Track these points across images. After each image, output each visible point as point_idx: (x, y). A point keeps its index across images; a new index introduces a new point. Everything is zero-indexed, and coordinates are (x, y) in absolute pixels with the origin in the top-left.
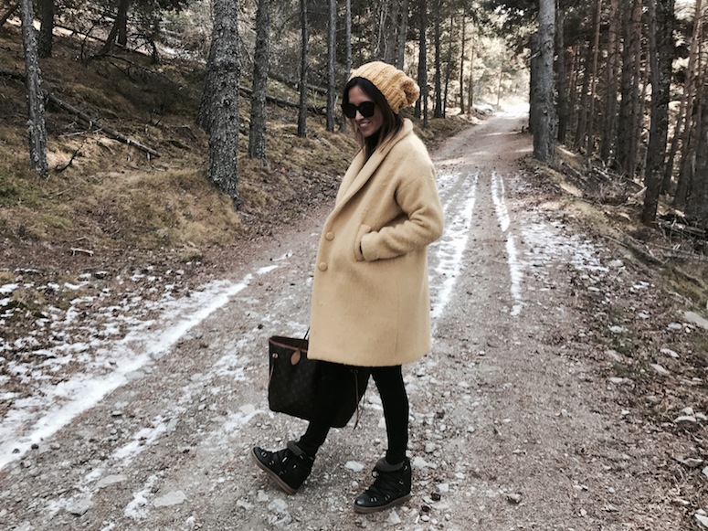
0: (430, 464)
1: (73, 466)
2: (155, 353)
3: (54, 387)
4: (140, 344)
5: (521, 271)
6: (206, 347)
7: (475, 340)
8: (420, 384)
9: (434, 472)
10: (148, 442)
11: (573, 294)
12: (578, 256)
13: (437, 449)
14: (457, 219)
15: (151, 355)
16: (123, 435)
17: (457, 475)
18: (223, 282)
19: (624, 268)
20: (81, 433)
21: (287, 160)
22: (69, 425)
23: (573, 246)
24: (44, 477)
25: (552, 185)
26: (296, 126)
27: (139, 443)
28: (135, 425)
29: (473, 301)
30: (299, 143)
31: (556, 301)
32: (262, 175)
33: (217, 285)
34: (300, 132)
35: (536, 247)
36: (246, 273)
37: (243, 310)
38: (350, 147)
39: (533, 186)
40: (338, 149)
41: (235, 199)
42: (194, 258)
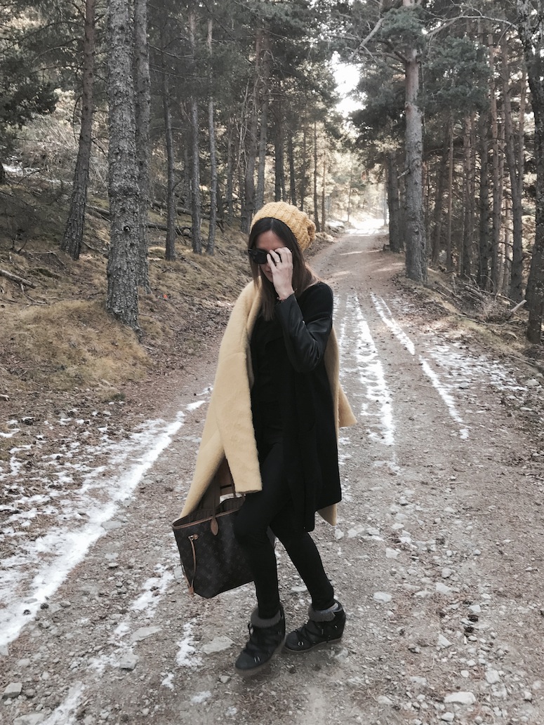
0: (452, 588)
1: (94, 623)
2: (123, 500)
3: (32, 543)
4: (101, 492)
5: (449, 394)
6: (171, 491)
7: (439, 465)
8: (408, 512)
9: (459, 595)
10: (162, 591)
13: (452, 574)
14: (359, 344)
15: (119, 503)
16: (130, 587)
17: (483, 596)
18: (157, 421)
19: (540, 386)
20: (84, 588)
21: (163, 285)
22: (67, 581)
24: (69, 636)
25: (435, 305)
26: (164, 249)
27: (152, 593)
28: (137, 576)
29: (418, 427)
30: (168, 268)
31: (496, 422)
32: (148, 304)
33: (152, 425)
34: (169, 255)
35: (452, 369)
36: (176, 410)
37: (191, 449)
38: (220, 270)
39: (417, 307)
40: (209, 273)
41: (137, 331)
42: (116, 397)
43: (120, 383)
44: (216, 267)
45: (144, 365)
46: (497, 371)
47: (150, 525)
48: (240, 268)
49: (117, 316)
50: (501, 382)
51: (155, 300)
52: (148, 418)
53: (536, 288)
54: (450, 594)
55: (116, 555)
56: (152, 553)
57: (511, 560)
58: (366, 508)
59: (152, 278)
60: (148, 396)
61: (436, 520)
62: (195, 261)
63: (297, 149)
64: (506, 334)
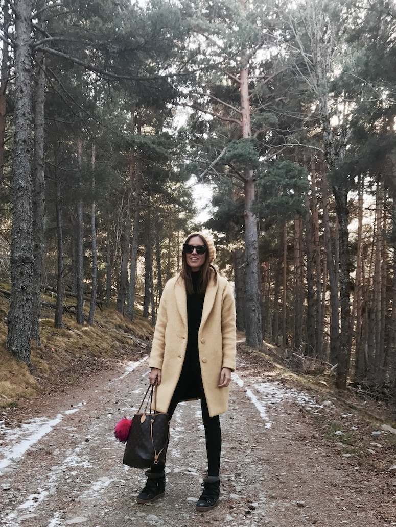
0: (241, 496)
2: (14, 458)
5: (263, 406)
6: (51, 454)
7: (246, 440)
9: (245, 499)
10: (40, 500)
11: (304, 417)
12: (299, 399)
13: (243, 490)
15: (12, 459)
16: (18, 499)
17: (262, 499)
18: (42, 419)
19: (334, 406)
25: (266, 362)
26: (53, 321)
27: (33, 501)
28: (23, 494)
29: (236, 422)
30: (56, 333)
31: (293, 420)
33: (39, 421)
34: (57, 325)
35: (268, 394)
36: (57, 414)
37: (67, 433)
38: (98, 337)
39: (251, 363)
40: (89, 339)
41: (29, 365)
42: (11, 405)
43: (15, 398)
44: (95, 335)
45: (34, 389)
46: (303, 397)
47: (34, 471)
48: (114, 337)
49: (14, 353)
50: (303, 402)
51: (44, 351)
52: (35, 417)
53: (342, 348)
54: (239, 499)
55: (9, 485)
57: (284, 482)
58: (189, 460)
60: (36, 405)
61: (237, 465)
62: (78, 330)
63: (164, 251)
64: (319, 383)
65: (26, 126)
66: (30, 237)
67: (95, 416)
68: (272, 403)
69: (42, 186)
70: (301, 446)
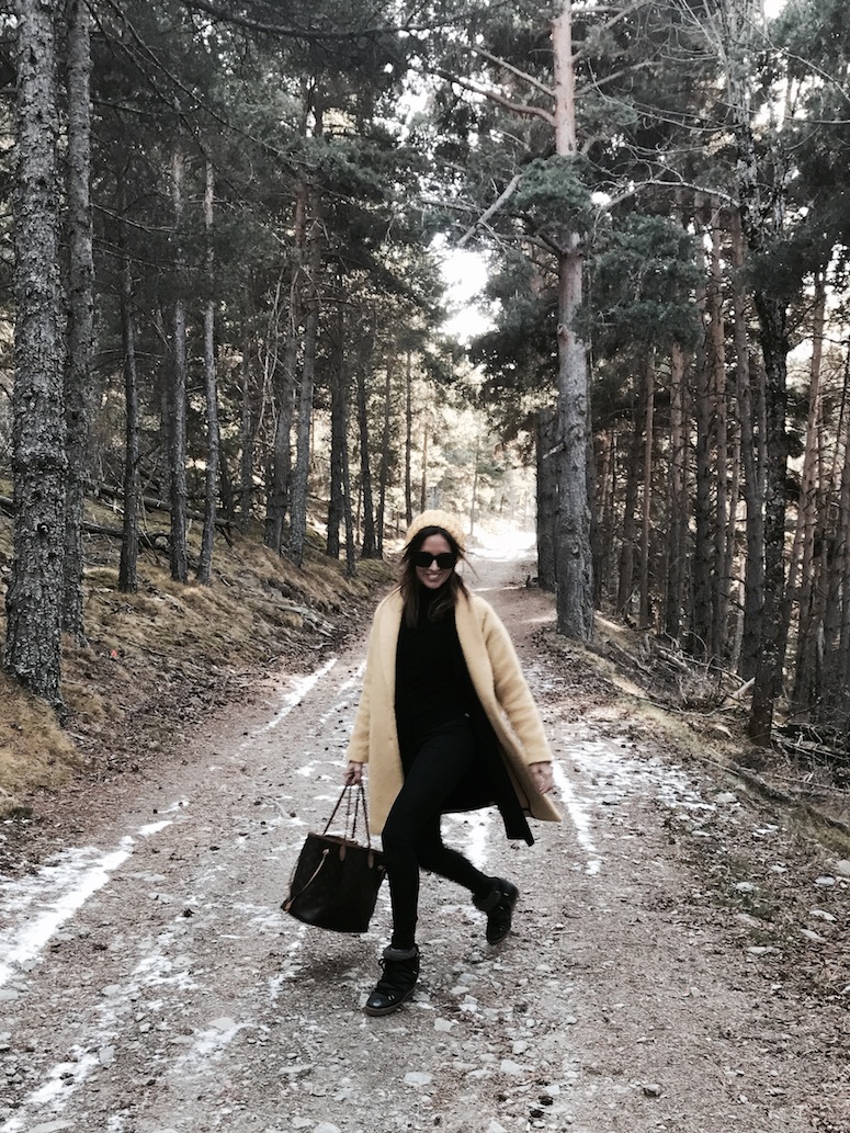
0: (525, 1067)
2: (21, 961)
5: (585, 812)
6: (104, 948)
7: (544, 910)
8: (480, 971)
9: (533, 1075)
10: (78, 1079)
11: (673, 842)
12: (666, 789)
13: (529, 1048)
15: (15, 965)
16: (28, 1075)
17: (569, 1074)
18: (87, 850)
19: (738, 804)
21: (111, 635)
23: (656, 774)
26: (116, 572)
27: (62, 1082)
28: (41, 1061)
29: (523, 858)
30: (123, 605)
31: (648, 852)
32: (81, 665)
33: (78, 855)
34: (125, 583)
35: (599, 776)
36: (121, 834)
37: (142, 891)
38: (221, 612)
39: (566, 682)
40: (200, 617)
41: (58, 707)
42: (15, 812)
43: (25, 792)
44: (214, 608)
45: (69, 764)
46: (674, 782)
47: (66, 996)
48: (259, 611)
49: (23, 680)
50: (674, 797)
51: (94, 658)
52: (70, 845)
54: (520, 1074)
55: (8, 1035)
56: (66, 1031)
57: (619, 1029)
59: (92, 623)
60: (73, 812)
61: (520, 982)
62: (174, 595)
63: (375, 398)
64: (713, 730)
65: (45, 145)
66: (57, 410)
67: (208, 842)
68: (605, 803)
69: (86, 275)
70: (660, 925)
